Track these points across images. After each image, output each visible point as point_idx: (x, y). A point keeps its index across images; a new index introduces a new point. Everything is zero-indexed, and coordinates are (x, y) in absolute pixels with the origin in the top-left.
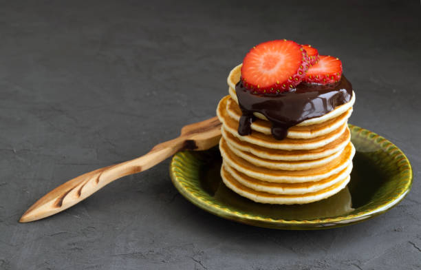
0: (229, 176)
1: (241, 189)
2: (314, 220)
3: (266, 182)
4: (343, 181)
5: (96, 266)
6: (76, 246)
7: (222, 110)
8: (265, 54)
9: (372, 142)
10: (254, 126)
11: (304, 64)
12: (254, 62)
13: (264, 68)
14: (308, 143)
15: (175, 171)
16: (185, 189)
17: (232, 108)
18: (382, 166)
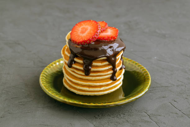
0: (66, 82)
1: (71, 88)
2: (100, 104)
3: (81, 85)
4: (118, 85)
5: (31, 112)
6: (22, 103)
7: (64, 51)
8: (82, 27)
9: (135, 67)
10: (76, 59)
11: (99, 31)
12: (77, 30)
13: (81, 33)
14: (100, 68)
15: (42, 79)
16: (44, 87)
17: (67, 50)
18: (138, 78)
